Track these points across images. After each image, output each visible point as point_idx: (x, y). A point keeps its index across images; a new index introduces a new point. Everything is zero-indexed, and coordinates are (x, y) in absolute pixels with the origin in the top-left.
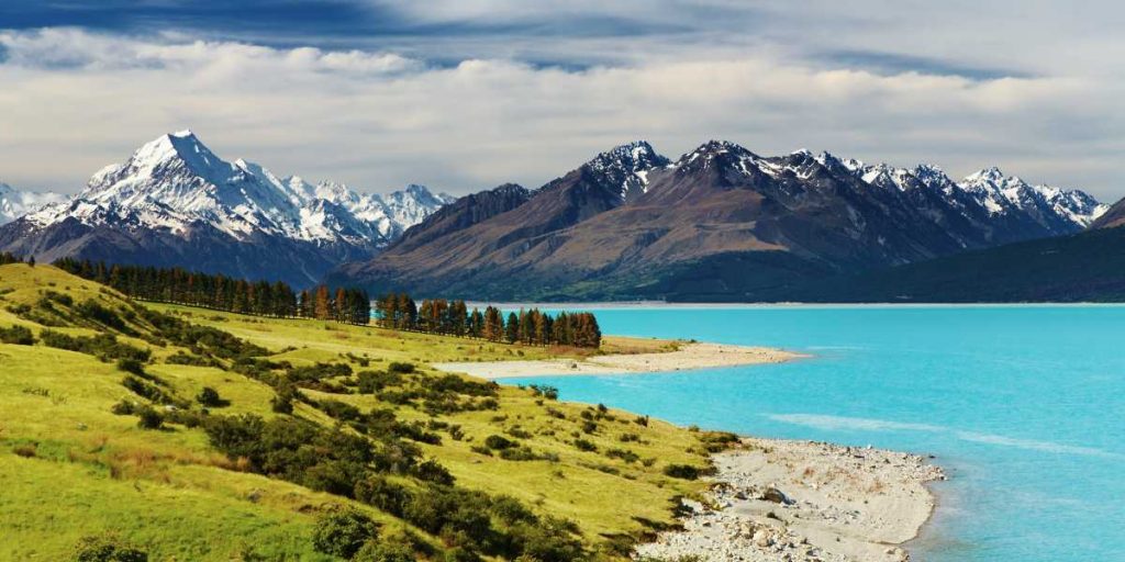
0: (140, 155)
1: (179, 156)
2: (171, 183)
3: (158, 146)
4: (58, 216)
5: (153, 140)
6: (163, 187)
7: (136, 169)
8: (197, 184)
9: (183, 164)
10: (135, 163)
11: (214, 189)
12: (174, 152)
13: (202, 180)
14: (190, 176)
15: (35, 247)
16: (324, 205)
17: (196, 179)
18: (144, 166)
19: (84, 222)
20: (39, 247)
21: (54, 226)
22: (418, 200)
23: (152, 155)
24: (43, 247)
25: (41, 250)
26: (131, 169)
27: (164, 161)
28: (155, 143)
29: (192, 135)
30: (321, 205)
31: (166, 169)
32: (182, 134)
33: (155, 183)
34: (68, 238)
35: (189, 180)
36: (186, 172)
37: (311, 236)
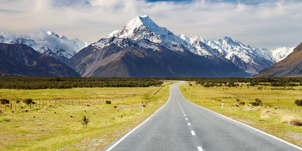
0: (128, 25)
1: (144, 24)
2: (142, 35)
3: (135, 21)
4: (106, 44)
5: (133, 19)
6: (139, 37)
7: (127, 30)
8: (152, 35)
9: (146, 27)
10: (126, 28)
11: (160, 36)
12: (142, 23)
13: (154, 33)
14: (149, 32)
15: (98, 57)
16: (200, 43)
17: (152, 33)
18: (130, 29)
19: (119, 45)
20: (100, 57)
21: (105, 48)
22: (228, 42)
23: (133, 25)
24: (102, 57)
25: (101, 59)
26: (125, 30)
27: (138, 27)
28: (134, 20)
29: (148, 17)
30: (198, 43)
31: (139, 30)
32: (144, 17)
33: (135, 35)
34: (113, 53)
35: (149, 33)
36: (148, 30)
37: (202, 54)
